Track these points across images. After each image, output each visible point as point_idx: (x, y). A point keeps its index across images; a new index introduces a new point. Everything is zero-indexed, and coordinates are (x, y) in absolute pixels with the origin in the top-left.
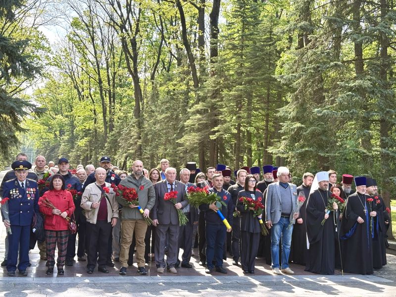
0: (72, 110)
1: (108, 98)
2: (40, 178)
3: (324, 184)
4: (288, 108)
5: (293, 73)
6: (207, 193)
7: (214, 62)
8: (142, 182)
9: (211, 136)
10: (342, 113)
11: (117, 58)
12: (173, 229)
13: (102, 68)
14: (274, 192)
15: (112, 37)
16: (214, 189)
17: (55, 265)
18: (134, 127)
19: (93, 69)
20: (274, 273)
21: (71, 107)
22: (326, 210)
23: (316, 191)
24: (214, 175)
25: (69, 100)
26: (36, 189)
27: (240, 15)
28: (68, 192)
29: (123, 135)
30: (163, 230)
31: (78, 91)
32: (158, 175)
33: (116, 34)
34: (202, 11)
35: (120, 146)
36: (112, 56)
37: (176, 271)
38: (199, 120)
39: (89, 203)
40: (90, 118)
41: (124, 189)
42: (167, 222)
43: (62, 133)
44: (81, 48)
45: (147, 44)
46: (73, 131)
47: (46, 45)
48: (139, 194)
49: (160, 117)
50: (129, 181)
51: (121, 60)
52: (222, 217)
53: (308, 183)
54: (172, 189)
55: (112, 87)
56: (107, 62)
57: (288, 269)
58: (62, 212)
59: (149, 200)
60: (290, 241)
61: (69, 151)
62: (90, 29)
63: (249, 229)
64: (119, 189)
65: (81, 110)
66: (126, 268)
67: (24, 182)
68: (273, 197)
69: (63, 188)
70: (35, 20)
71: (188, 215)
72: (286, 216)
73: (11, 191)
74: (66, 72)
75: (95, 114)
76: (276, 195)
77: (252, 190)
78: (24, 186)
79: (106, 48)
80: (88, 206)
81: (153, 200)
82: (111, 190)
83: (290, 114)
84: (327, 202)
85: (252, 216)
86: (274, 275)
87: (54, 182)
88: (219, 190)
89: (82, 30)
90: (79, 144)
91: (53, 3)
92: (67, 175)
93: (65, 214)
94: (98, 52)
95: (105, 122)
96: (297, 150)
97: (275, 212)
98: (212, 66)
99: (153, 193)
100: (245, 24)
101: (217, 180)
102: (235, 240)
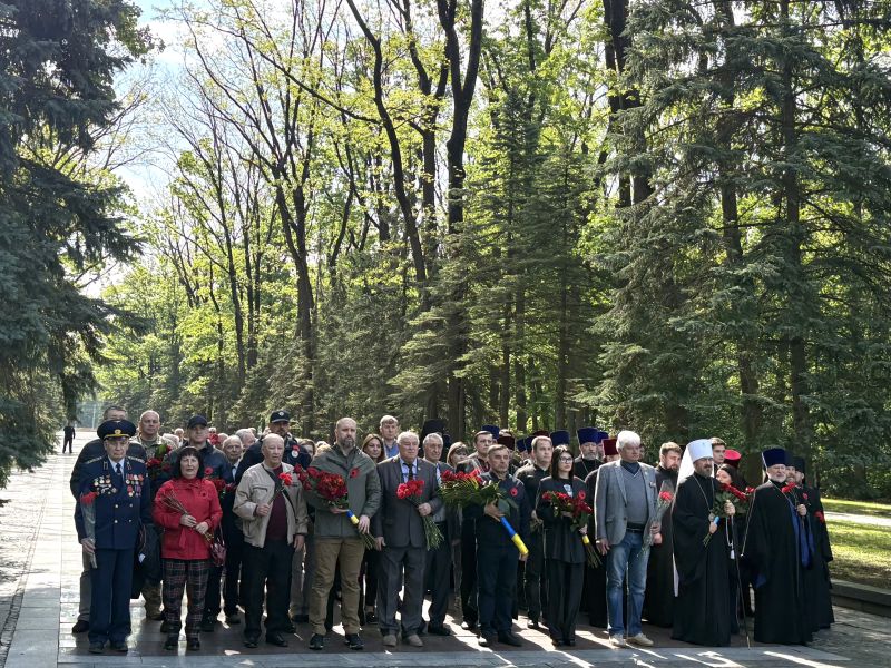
0: (175, 326)
1: (246, 303)
2: (151, 454)
3: (704, 463)
4: (611, 317)
5: (622, 249)
6: (480, 482)
7: (457, 232)
8: (355, 461)
9: (456, 372)
10: (723, 327)
11: (264, 228)
12: (413, 555)
13: (235, 245)
14: (611, 481)
15: (256, 188)
16: (492, 474)
17: (182, 632)
18: (298, 355)
19: (217, 247)
20: (614, 644)
21: (173, 319)
22: (711, 517)
23: (689, 479)
24: (491, 447)
25: (170, 305)
26: (144, 476)
27: (505, 144)
28: (208, 482)
29: (278, 372)
30: (394, 557)
31: (188, 288)
32: (379, 449)
33: (262, 181)
34: (429, 137)
35: (271, 393)
36: (254, 223)
37: (421, 643)
38: (431, 341)
39: (251, 506)
40: (212, 340)
41: (321, 477)
42: (401, 540)
43: (154, 368)
44: (195, 209)
45: (322, 200)
46: (176, 365)
47: (130, 203)
48: (348, 486)
49: (351, 336)
50: (330, 460)
51: (271, 230)
52: (511, 530)
53: (671, 463)
54: (411, 474)
55: (254, 281)
56: (246, 234)
57: (641, 637)
58: (199, 521)
59: (367, 497)
60: (644, 580)
61: (169, 404)
62: (213, 171)
63: (562, 555)
64: (311, 476)
65: (194, 325)
66: (322, 637)
67: (122, 463)
68: (610, 492)
69: (200, 475)
70: (110, 156)
71: (443, 526)
72: (638, 529)
73: (96, 480)
74: (165, 252)
75: (220, 331)
76: (615, 487)
77: (565, 476)
78: (122, 470)
79: (244, 207)
80: (249, 510)
81: (377, 497)
82: (294, 478)
83: (617, 327)
84: (712, 500)
85: (569, 529)
86: (613, 647)
87: (184, 464)
88: (502, 477)
89: (198, 175)
90: (190, 389)
91: (144, 124)
92: (204, 449)
93: (203, 527)
94: (227, 215)
95: (240, 347)
96: (635, 398)
97: (614, 521)
98: (455, 239)
99: (377, 484)
100: (516, 162)
101: (498, 457)
102: (531, 578)
